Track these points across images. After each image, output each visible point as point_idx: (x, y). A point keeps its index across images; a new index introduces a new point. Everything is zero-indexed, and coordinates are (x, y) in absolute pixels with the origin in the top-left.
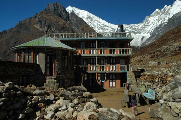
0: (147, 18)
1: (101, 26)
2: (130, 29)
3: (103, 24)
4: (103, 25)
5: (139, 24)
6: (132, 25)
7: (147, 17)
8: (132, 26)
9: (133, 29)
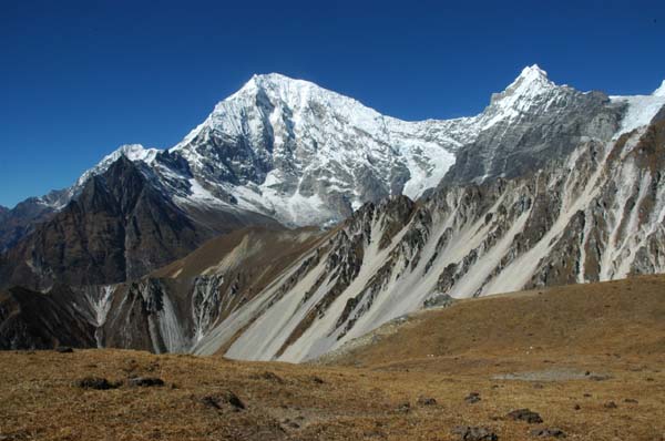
0: (496, 99)
1: (346, 137)
2: (445, 138)
3: (355, 128)
4: (352, 132)
5: (473, 119)
6: (452, 121)
7: (495, 95)
8: (453, 125)
9: (452, 136)
